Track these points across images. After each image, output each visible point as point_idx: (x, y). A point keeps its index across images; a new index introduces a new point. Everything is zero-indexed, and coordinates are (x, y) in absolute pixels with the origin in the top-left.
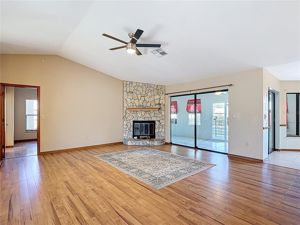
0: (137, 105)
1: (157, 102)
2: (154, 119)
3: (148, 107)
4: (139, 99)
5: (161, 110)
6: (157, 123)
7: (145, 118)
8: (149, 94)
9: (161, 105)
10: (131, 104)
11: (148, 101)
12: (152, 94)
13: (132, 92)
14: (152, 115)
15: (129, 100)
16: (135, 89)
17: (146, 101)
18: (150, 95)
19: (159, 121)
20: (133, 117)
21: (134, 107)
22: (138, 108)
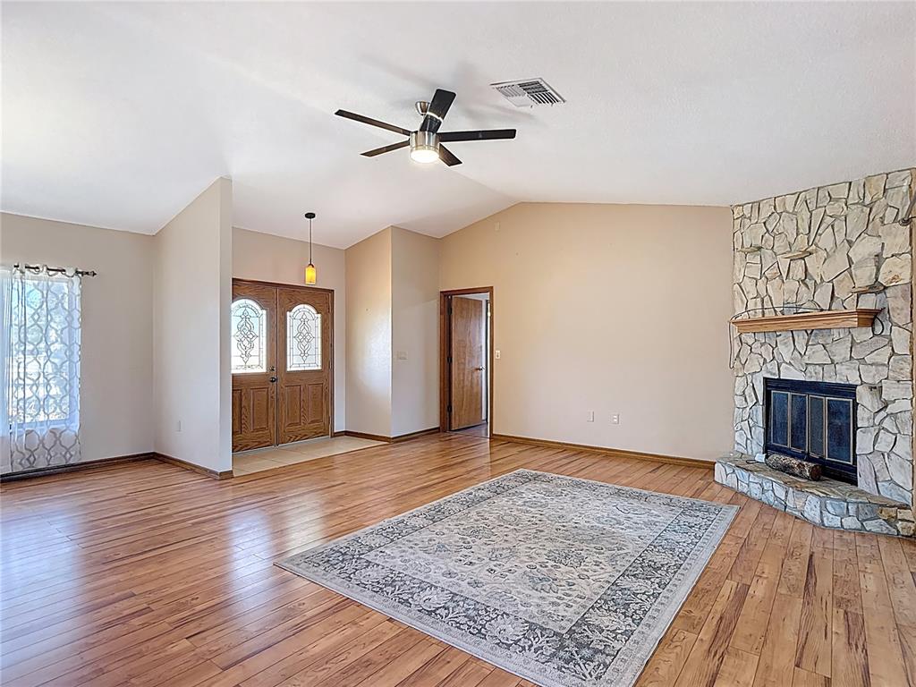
0: (778, 303)
1: (864, 277)
2: (846, 375)
3: (822, 310)
4: (784, 276)
5: (887, 325)
6: (863, 396)
7: (809, 367)
8: (826, 240)
9: (889, 292)
10: (756, 303)
11: (818, 281)
12: (840, 237)
13: (759, 248)
14: (841, 351)
15: (749, 286)
16: (770, 230)
17: (812, 279)
18: (830, 246)
19: (876, 389)
20: (762, 361)
21: (769, 314)
22: (780, 316)
